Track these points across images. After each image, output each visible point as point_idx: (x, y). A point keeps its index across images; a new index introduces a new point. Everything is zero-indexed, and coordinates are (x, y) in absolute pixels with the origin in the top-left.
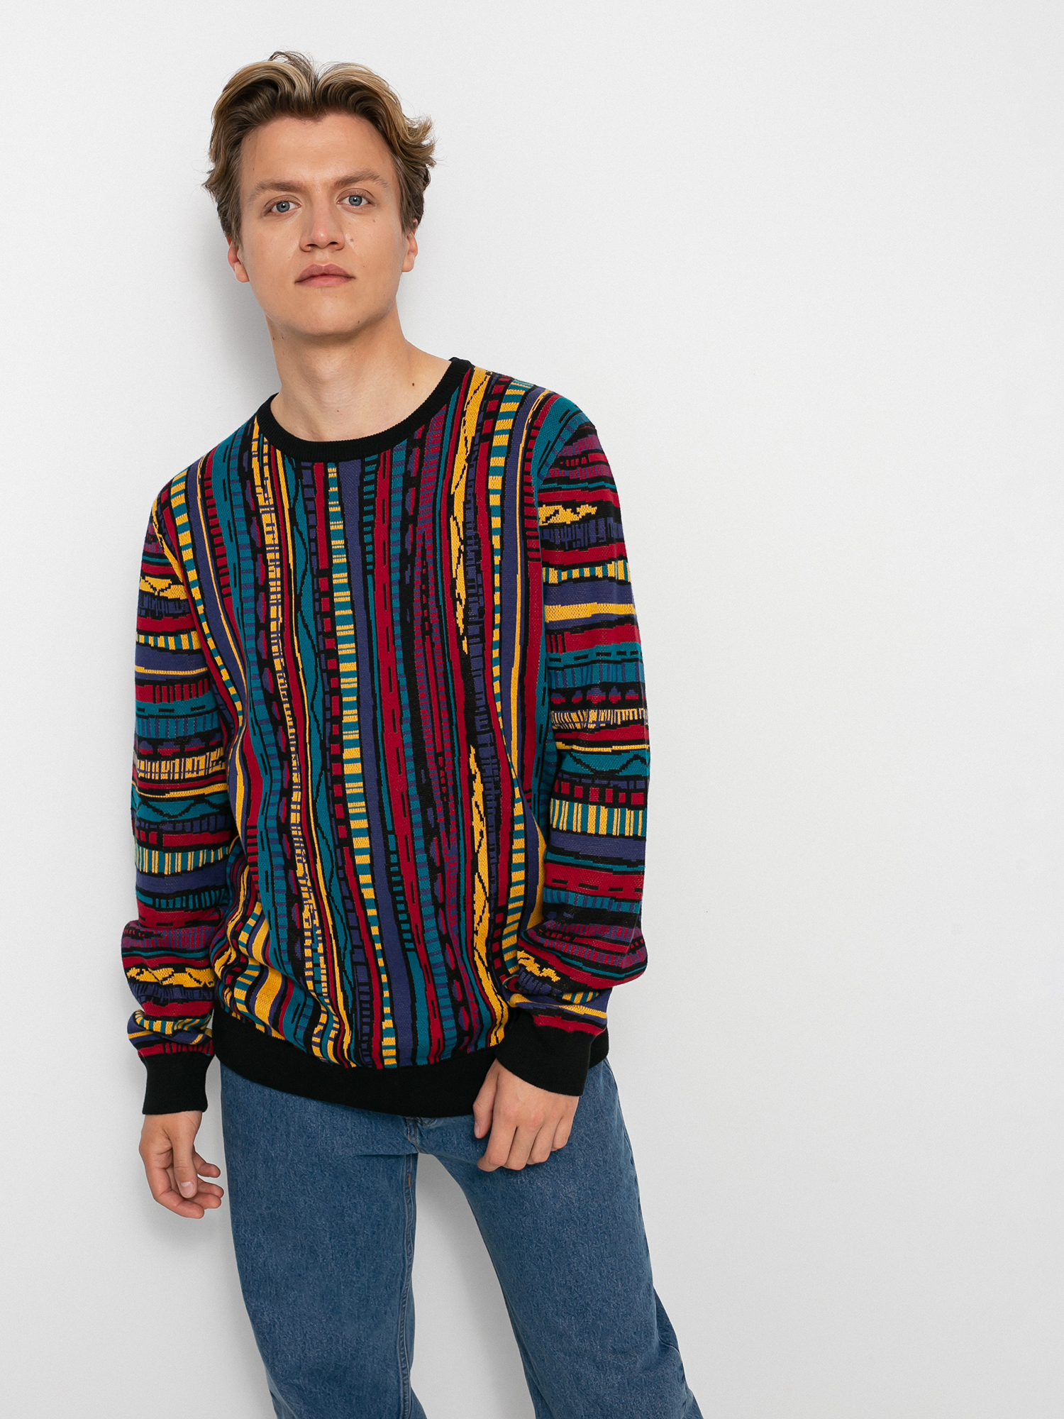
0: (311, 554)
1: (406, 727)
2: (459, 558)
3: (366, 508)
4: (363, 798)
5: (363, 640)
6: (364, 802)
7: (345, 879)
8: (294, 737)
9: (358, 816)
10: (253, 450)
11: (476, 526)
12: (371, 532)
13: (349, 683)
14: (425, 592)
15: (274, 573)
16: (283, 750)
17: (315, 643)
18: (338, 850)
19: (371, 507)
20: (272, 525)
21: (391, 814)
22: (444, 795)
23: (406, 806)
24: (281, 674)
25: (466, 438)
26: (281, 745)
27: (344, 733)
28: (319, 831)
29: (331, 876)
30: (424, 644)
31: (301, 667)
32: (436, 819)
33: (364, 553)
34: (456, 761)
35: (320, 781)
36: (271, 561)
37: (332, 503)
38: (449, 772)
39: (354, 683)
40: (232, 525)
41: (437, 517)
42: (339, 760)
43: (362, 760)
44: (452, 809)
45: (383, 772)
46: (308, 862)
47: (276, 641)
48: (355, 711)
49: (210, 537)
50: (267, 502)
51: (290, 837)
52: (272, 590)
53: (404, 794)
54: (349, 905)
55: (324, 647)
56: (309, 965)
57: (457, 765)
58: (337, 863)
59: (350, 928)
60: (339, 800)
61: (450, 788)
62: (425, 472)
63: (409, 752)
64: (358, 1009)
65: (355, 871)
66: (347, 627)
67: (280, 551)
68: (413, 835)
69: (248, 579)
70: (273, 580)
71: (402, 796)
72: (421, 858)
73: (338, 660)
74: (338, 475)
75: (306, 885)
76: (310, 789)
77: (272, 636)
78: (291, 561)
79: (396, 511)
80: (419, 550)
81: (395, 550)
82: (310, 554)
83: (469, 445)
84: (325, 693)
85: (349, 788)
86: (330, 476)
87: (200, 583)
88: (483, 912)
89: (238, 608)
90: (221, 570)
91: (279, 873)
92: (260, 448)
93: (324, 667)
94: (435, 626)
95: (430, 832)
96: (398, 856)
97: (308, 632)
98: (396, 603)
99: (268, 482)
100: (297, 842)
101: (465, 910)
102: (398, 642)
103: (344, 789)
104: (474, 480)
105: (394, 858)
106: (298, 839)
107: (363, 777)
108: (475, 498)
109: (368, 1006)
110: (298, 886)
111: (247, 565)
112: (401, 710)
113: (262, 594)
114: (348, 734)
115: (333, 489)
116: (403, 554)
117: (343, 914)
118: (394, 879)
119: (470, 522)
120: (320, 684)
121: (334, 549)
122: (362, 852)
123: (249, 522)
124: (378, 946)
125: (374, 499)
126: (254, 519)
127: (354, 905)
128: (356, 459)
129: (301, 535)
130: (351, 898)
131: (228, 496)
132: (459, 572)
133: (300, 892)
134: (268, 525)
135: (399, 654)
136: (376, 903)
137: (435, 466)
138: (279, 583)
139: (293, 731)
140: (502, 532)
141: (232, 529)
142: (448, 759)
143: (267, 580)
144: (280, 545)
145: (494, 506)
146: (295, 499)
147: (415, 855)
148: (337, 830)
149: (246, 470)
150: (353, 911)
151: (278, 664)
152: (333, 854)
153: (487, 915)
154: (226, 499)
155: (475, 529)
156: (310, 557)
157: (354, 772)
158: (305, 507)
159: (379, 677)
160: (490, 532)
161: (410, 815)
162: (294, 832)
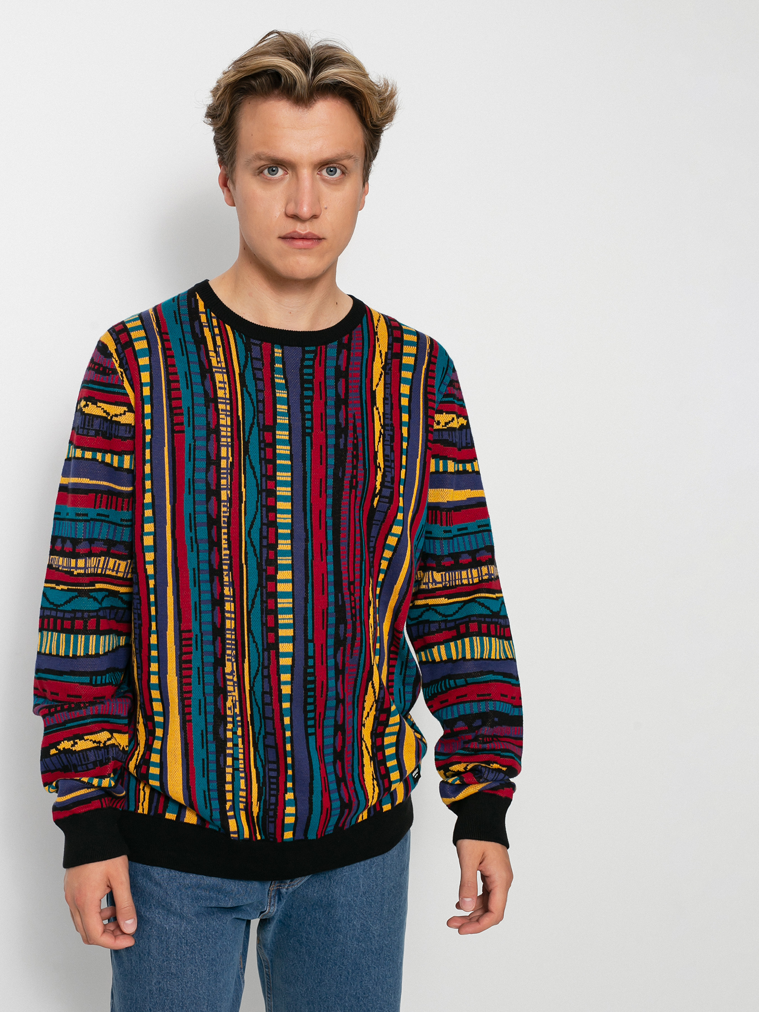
0: (259, 412)
1: (330, 558)
2: (380, 438)
3: (306, 385)
4: (292, 612)
5: (299, 485)
6: (292, 615)
7: (268, 677)
8: (227, 557)
9: (286, 626)
10: (202, 321)
11: (392, 417)
12: (311, 404)
13: (284, 519)
14: (355, 457)
15: (225, 420)
16: (215, 567)
17: (259, 482)
18: (266, 653)
19: (310, 386)
20: (224, 383)
21: (313, 626)
22: (353, 615)
23: (325, 621)
24: (226, 504)
25: (380, 351)
26: (214, 562)
27: (279, 558)
28: (251, 636)
29: (257, 674)
30: (350, 496)
31: (244, 499)
32: (345, 633)
33: (304, 420)
35: (255, 596)
36: (222, 410)
37: (278, 376)
38: (357, 598)
39: (288, 518)
40: (188, 376)
41: (364, 405)
42: (273, 579)
43: (293, 581)
44: (358, 627)
45: (310, 591)
46: (236, 661)
47: (225, 476)
48: (289, 541)
49: (168, 382)
50: (219, 364)
51: (224, 639)
52: (223, 433)
53: (325, 611)
54: (267, 699)
55: (266, 487)
56: (230, 744)
57: (362, 592)
58: (263, 663)
59: (265, 718)
60: (271, 612)
61: (358, 610)
62: (351, 369)
63: (331, 578)
64: (267, 784)
65: (278, 670)
66: (285, 474)
67: (231, 404)
68: (327, 643)
69: (201, 421)
70: (223, 426)
71: (323, 613)
72: (331, 662)
73: (276, 499)
74: (282, 355)
75: (232, 680)
76: (245, 601)
77: (222, 471)
78: (240, 413)
79: (331, 393)
80: (351, 425)
81: (331, 422)
82: (257, 412)
83: (383, 358)
84: (262, 524)
85: (281, 603)
86: (276, 354)
87: (153, 416)
88: (371, 709)
89: (190, 444)
90: (174, 411)
91: (209, 669)
92: (209, 321)
93: (264, 503)
94: (361, 483)
95: (339, 643)
96: (314, 660)
97: (254, 473)
98: (331, 461)
99: (221, 350)
100: (229, 644)
101: (357, 707)
102: (330, 492)
103: (276, 603)
104: (390, 384)
105: (311, 662)
106: (230, 642)
107: (293, 595)
108: (391, 397)
109: (274, 780)
110: (225, 680)
111: (200, 410)
112: (327, 545)
113: (213, 436)
114: (282, 559)
115: (279, 366)
116: (337, 426)
117: (261, 706)
118: (309, 678)
119: (388, 414)
120: (258, 516)
121: (279, 412)
122: (286, 655)
123: (203, 377)
124: (288, 734)
125: (312, 380)
127: (271, 699)
128: (298, 346)
129: (250, 395)
130: (270, 694)
131: (185, 353)
132: (379, 448)
133: (225, 686)
134: (220, 382)
135: (330, 501)
136: (291, 698)
137: (359, 366)
138: (229, 429)
139: (228, 552)
140: (409, 425)
141: (189, 379)
142: (357, 588)
143: (218, 425)
144: (230, 399)
145: (404, 406)
146: (245, 366)
147: (327, 660)
148: (267, 636)
149: (199, 336)
150: (271, 704)
151: (224, 495)
152: (261, 656)
153: (373, 713)
154: (183, 355)
155: (391, 420)
156: (258, 415)
157: (286, 590)
158: (254, 375)
159: (311, 517)
160: (401, 424)
161: (327, 627)
162: (228, 636)
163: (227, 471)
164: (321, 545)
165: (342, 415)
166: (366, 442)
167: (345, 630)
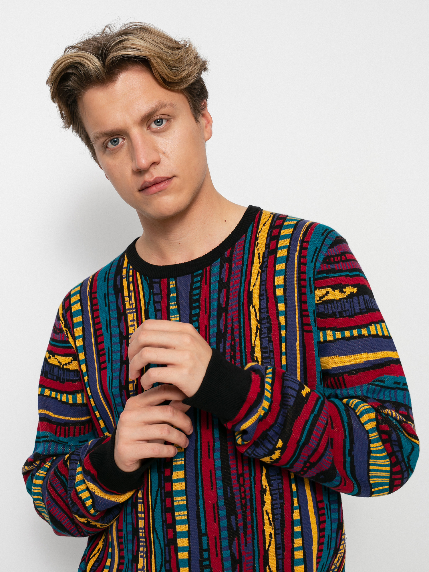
2: (256, 333)
3: (194, 305)
4: (186, 509)
6: (186, 512)
9: (182, 522)
10: (123, 274)
11: (268, 311)
12: (197, 320)
14: (233, 357)
18: (167, 548)
19: (197, 304)
20: (134, 320)
21: (205, 520)
22: (243, 506)
23: (216, 514)
25: (259, 254)
27: (174, 460)
28: (155, 533)
29: (161, 568)
34: (252, 480)
35: (157, 496)
37: (172, 303)
38: (248, 489)
40: (108, 322)
41: (241, 307)
42: (170, 480)
43: (185, 480)
44: (249, 516)
45: (200, 488)
46: (146, 557)
49: (95, 331)
50: (131, 306)
51: (138, 538)
53: (215, 505)
57: (253, 483)
58: (165, 558)
60: (169, 510)
61: (248, 500)
62: (233, 278)
63: (219, 474)
68: (220, 536)
69: (116, 357)
71: (214, 506)
72: (226, 554)
74: (176, 286)
76: (150, 502)
79: (214, 305)
80: (229, 329)
81: (213, 330)
83: (261, 258)
85: (176, 501)
86: (171, 286)
87: (86, 361)
89: (110, 377)
90: (100, 353)
91: (130, 565)
92: (127, 272)
95: (233, 534)
96: (209, 553)
99: (133, 294)
100: (141, 541)
103: (173, 501)
104: (266, 280)
105: (206, 555)
106: (142, 539)
107: (186, 492)
108: (266, 292)
111: (116, 347)
112: (214, 442)
113: (124, 365)
114: (176, 461)
115: (173, 295)
116: (218, 333)
119: (264, 308)
122: (183, 549)
123: (119, 320)
125: (199, 298)
126: (123, 317)
128: (188, 274)
131: (107, 304)
132: (256, 342)
134: (131, 321)
137: (239, 273)
140: (286, 313)
141: (108, 324)
142: (247, 479)
145: (279, 296)
146: (149, 303)
147: (221, 551)
148: (167, 533)
149: (119, 286)
152: (163, 551)
154: (106, 306)
155: (267, 312)
157: (180, 489)
158: (155, 307)
160: (278, 314)
161: (219, 521)
162: (141, 535)
163: (134, 393)
164: (208, 443)
165: (222, 322)
166: (243, 341)
167: (237, 520)
